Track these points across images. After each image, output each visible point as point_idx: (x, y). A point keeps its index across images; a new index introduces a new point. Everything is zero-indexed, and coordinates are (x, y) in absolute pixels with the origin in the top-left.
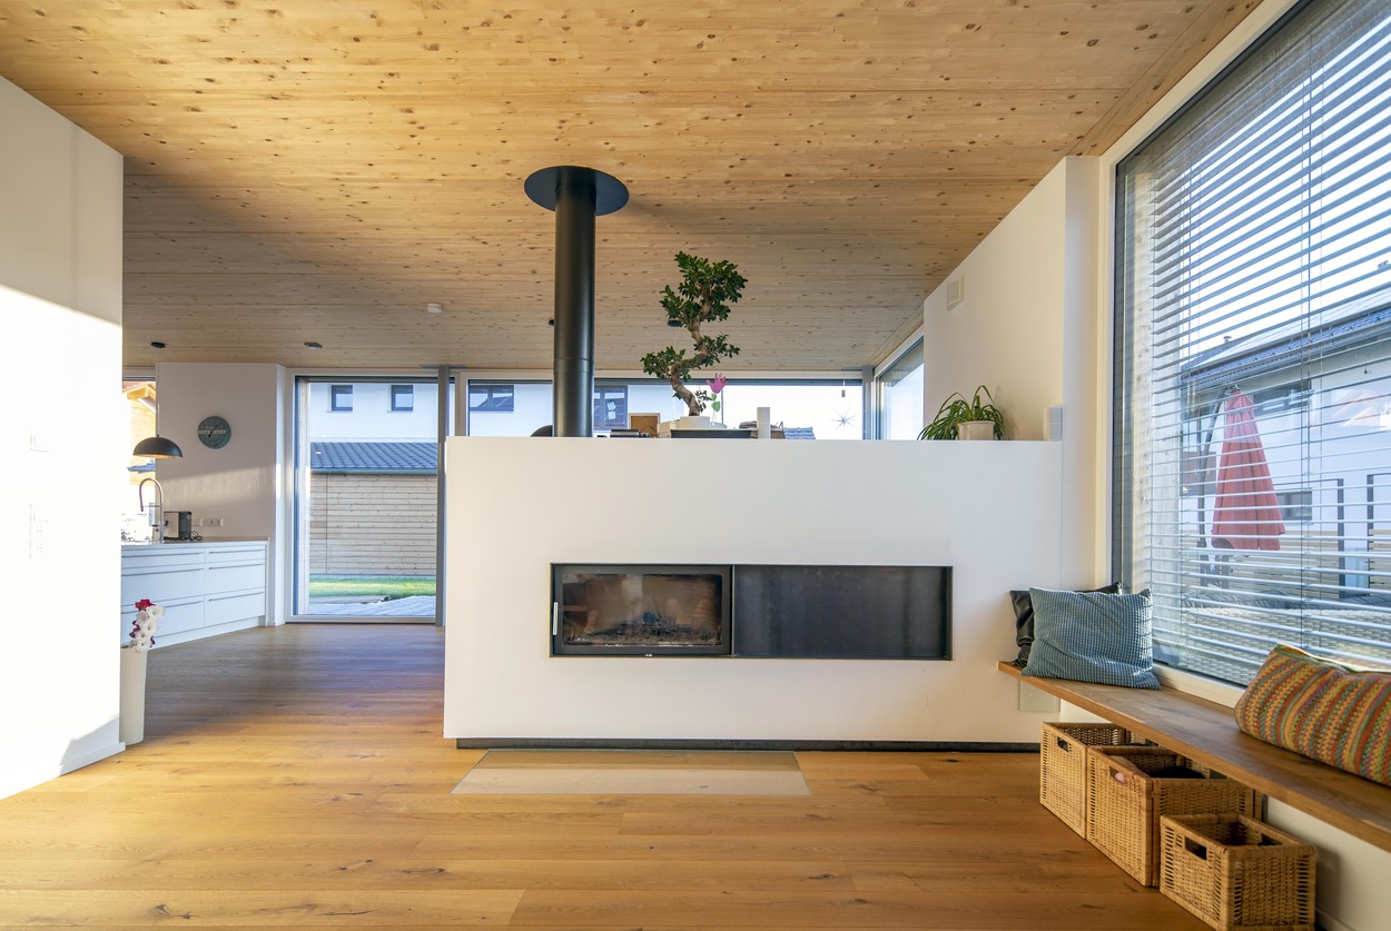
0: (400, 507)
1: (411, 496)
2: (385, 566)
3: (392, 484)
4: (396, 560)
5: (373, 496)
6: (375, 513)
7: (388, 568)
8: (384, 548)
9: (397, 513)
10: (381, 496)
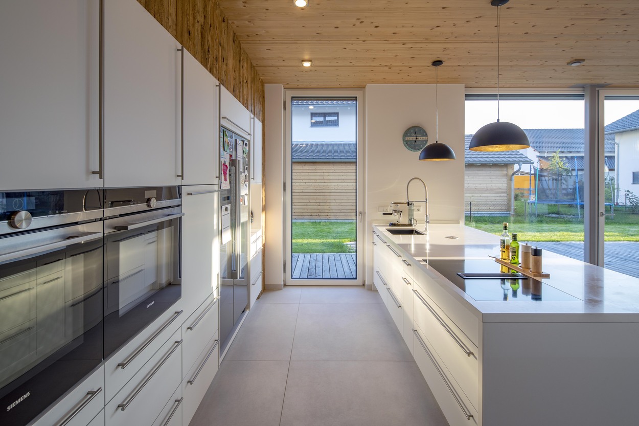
0: (318, 181)
1: (325, 174)
2: (310, 214)
3: (313, 167)
4: (316, 211)
5: (302, 174)
6: (304, 184)
7: (311, 215)
8: (309, 204)
9: (317, 184)
10: (307, 174)
